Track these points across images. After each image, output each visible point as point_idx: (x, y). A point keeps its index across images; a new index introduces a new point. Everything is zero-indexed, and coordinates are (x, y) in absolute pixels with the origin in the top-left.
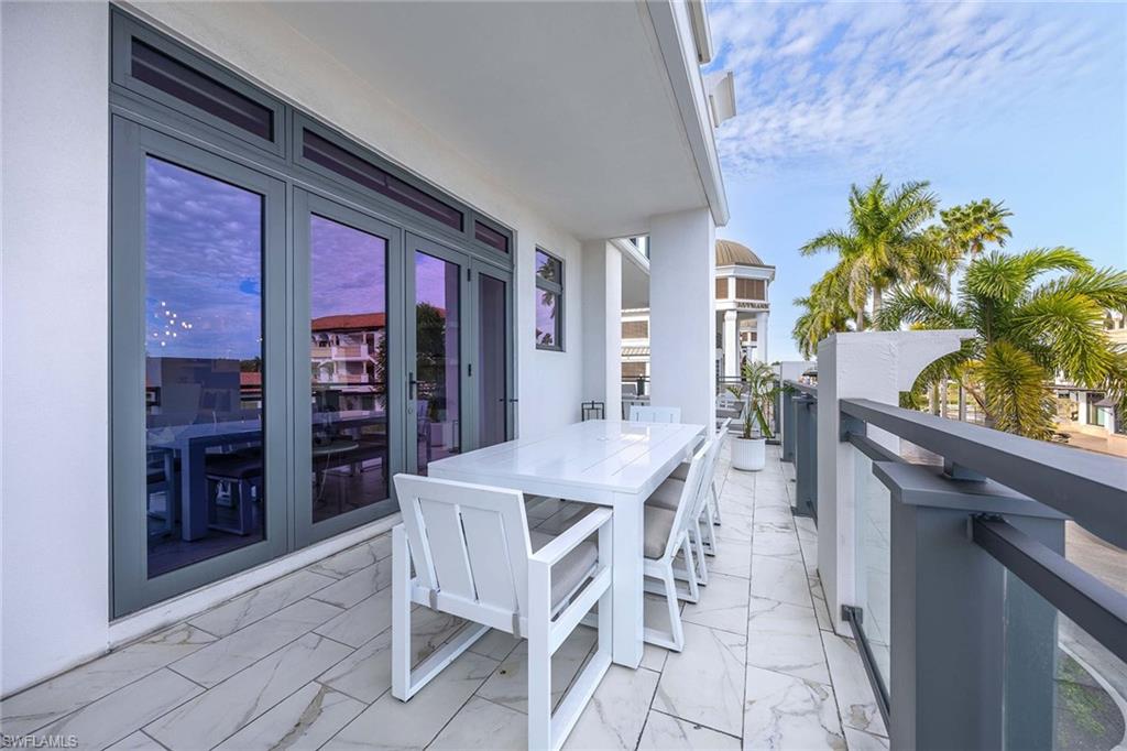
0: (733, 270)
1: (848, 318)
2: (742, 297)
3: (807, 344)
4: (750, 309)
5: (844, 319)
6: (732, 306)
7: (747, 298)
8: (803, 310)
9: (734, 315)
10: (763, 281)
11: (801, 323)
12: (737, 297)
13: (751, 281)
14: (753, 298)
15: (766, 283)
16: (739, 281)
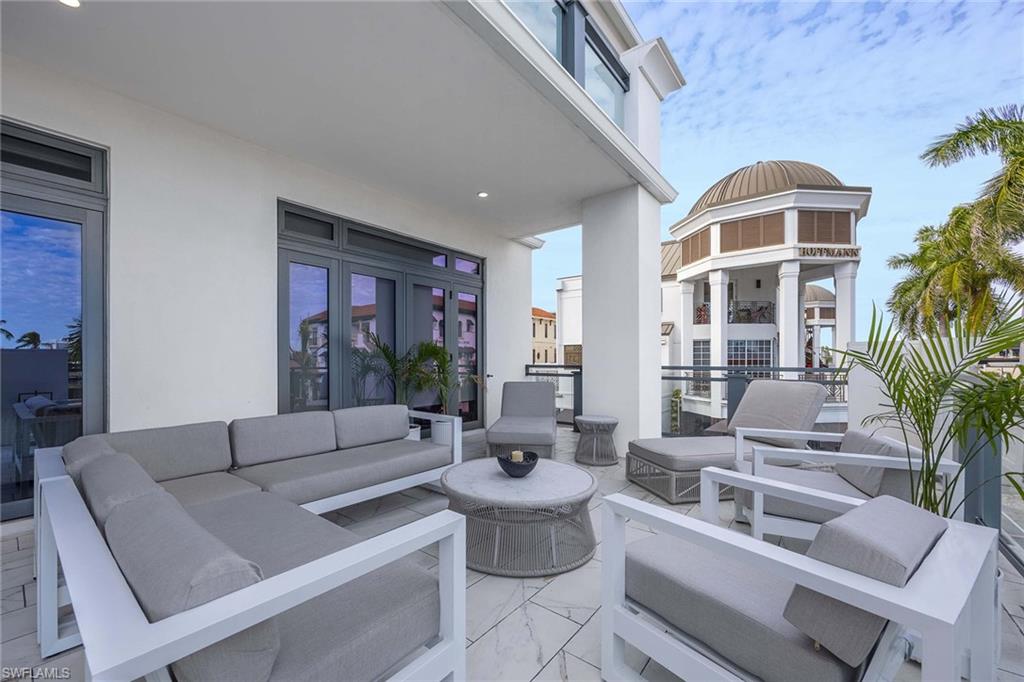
0: (793, 197)
1: (994, 275)
2: (811, 240)
3: (913, 320)
4: (825, 258)
5: (986, 279)
6: (791, 255)
7: (820, 241)
8: (905, 273)
9: (795, 268)
10: (846, 214)
11: (903, 290)
12: (800, 241)
13: (824, 215)
14: (829, 241)
15: (853, 216)
16: (805, 215)
